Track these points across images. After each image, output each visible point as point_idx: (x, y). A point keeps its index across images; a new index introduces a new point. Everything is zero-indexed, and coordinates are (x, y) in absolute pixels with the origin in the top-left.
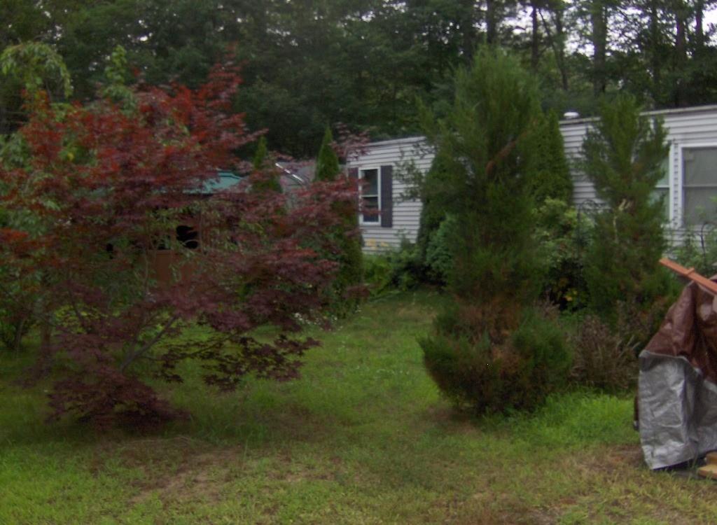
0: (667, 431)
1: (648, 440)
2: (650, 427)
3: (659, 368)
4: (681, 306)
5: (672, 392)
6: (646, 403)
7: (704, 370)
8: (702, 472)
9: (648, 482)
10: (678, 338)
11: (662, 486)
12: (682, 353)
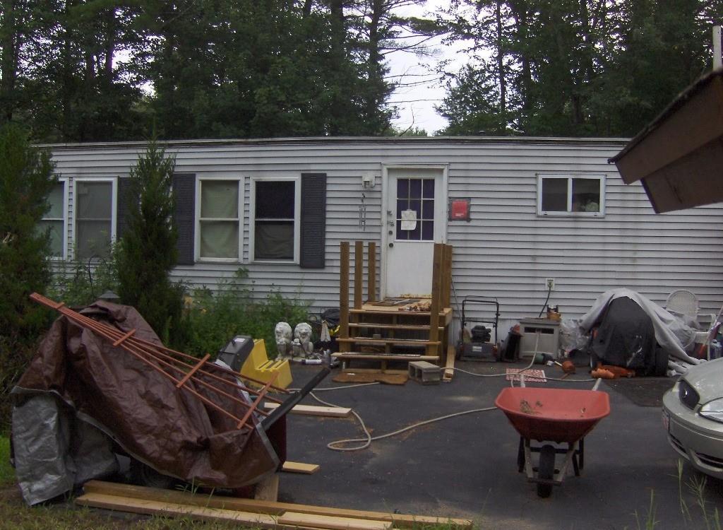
0: (43, 465)
1: (25, 476)
2: (27, 463)
3: (32, 403)
4: (51, 340)
5: (46, 426)
6: (21, 439)
7: (77, 403)
8: (81, 501)
9: (26, 519)
10: (49, 372)
11: (39, 520)
12: (54, 387)
